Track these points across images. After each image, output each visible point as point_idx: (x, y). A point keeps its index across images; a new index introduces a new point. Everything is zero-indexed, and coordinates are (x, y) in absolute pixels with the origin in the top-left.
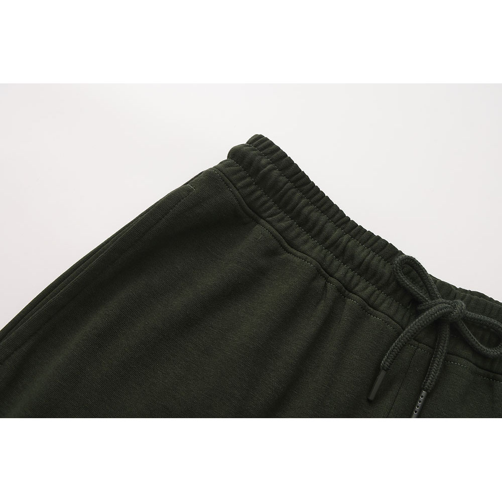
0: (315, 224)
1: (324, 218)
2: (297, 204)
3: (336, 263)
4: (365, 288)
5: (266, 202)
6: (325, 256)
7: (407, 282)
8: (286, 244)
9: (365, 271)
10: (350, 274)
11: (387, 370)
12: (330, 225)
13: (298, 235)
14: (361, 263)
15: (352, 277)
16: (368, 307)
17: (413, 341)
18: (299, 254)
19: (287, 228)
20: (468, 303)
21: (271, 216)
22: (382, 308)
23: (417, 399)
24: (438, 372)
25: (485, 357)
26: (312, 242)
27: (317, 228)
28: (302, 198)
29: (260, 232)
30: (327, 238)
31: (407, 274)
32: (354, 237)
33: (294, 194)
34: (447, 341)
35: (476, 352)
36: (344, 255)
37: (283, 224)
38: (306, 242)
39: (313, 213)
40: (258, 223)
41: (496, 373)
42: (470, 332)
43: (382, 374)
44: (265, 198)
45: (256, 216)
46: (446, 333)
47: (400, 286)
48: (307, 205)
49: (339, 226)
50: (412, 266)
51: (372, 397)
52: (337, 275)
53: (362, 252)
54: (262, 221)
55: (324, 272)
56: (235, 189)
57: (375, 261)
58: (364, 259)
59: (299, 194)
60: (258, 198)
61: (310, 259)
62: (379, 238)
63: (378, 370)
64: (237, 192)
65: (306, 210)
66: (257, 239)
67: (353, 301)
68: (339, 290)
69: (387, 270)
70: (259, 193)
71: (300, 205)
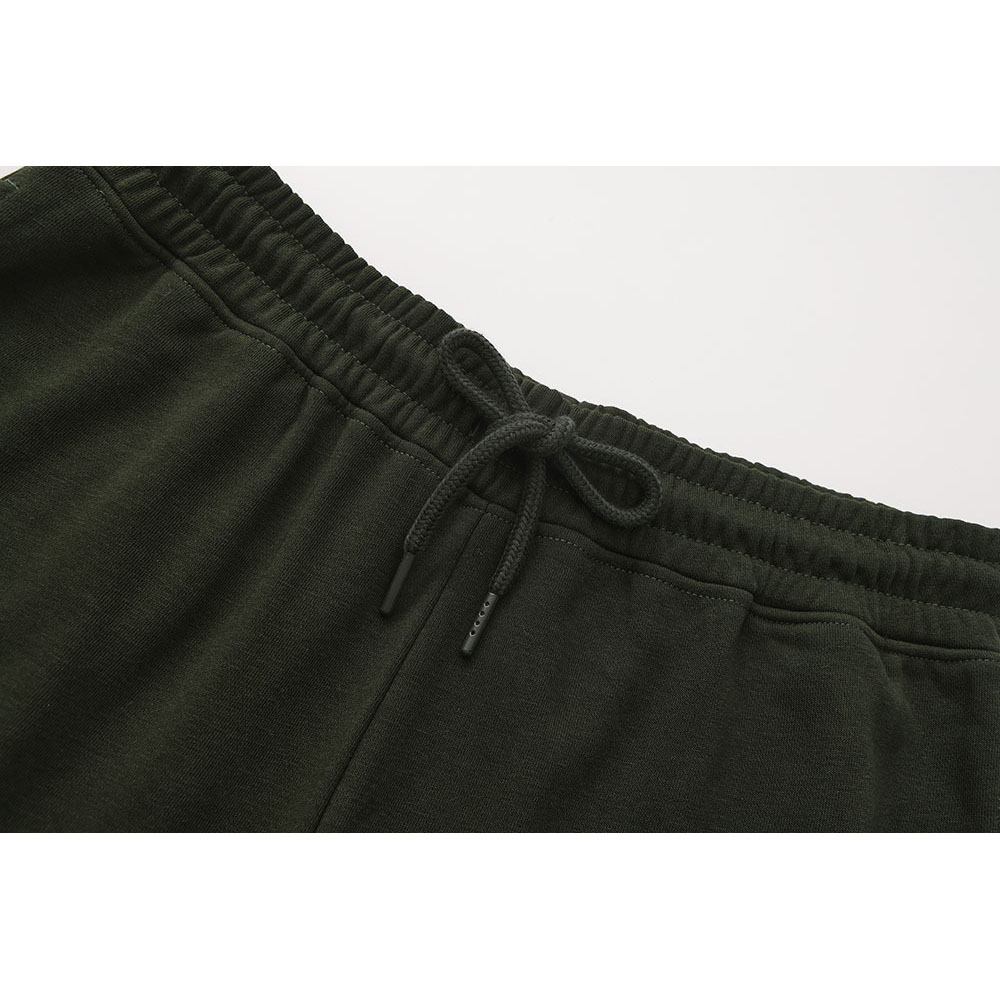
0: (287, 269)
1: (306, 258)
2: (251, 228)
3: (329, 347)
4: (383, 396)
5: (183, 225)
6: (306, 334)
7: (465, 382)
8: (226, 311)
9: (384, 361)
10: (356, 370)
11: (415, 552)
12: (318, 275)
13: (252, 292)
14: (378, 348)
15: (362, 375)
16: (389, 431)
17: (473, 498)
18: (251, 328)
19: (230, 277)
20: (579, 420)
21: (197, 252)
22: (417, 435)
23: (478, 610)
24: (521, 554)
25: (614, 526)
26: (279, 306)
27: (291, 278)
28: (261, 216)
29: (173, 283)
30: (312, 298)
31: (470, 371)
32: (370, 297)
33: (244, 206)
34: (538, 496)
35: (598, 517)
36: (345, 331)
37: (221, 270)
38: (268, 305)
39: (284, 248)
40: (170, 268)
41: (637, 558)
42: (584, 478)
43: (408, 559)
44: (182, 215)
45: (165, 252)
46: (538, 479)
47: (453, 393)
48: (273, 230)
49: (341, 276)
50: (477, 352)
51: (387, 607)
52: (330, 371)
53: (382, 327)
54: (178, 263)
55: (303, 366)
56: (111, 192)
57: (406, 344)
58: (384, 341)
59: (255, 208)
60: (168, 214)
61: (269, 337)
62: (419, 298)
63: (398, 556)
64: (115, 199)
65: (269, 241)
66: (160, 297)
67: (359, 422)
68: (331, 400)
69: (430, 361)
70: (169, 203)
71: (255, 231)
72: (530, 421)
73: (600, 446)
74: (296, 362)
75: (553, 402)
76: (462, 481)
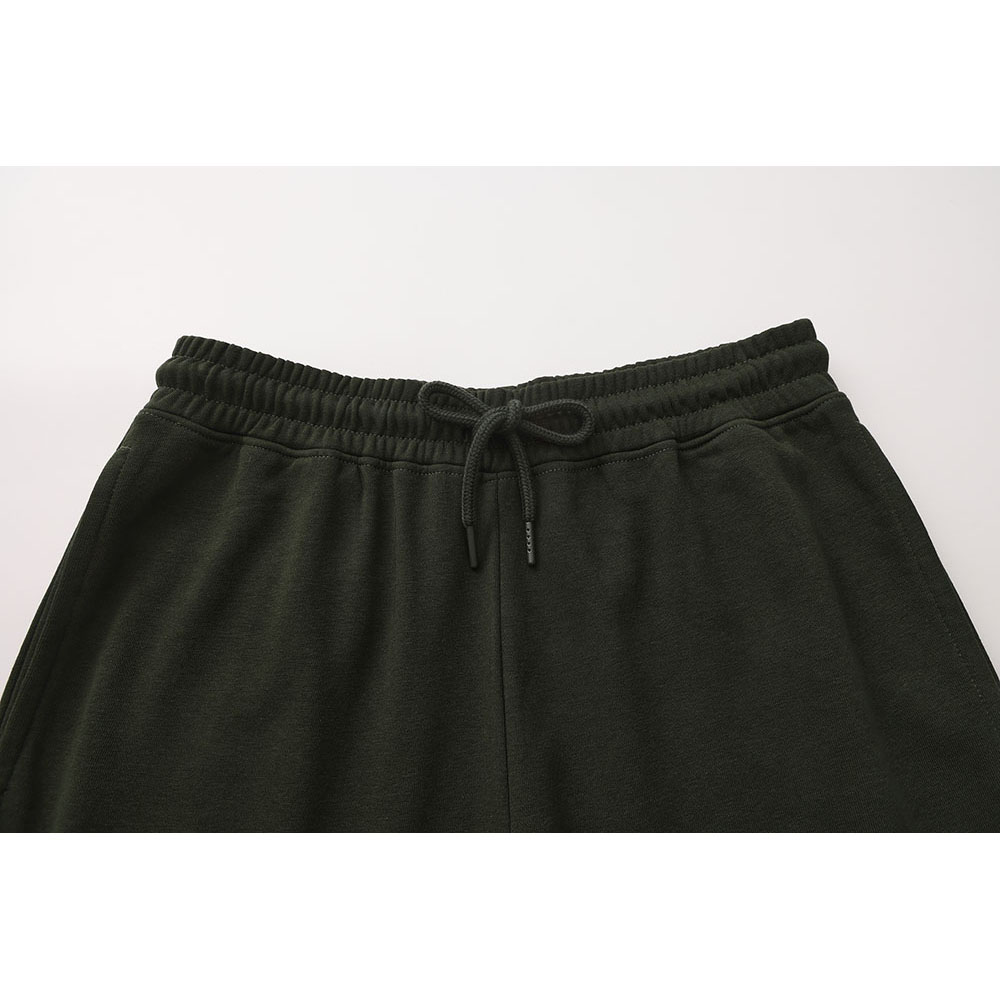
0: (308, 407)
1: (315, 394)
2: (274, 396)
3: (357, 438)
4: (404, 447)
5: (236, 414)
6: (340, 437)
7: (444, 413)
8: (289, 450)
9: (394, 428)
10: (380, 441)
11: (472, 524)
12: (327, 400)
13: (296, 431)
14: (385, 422)
15: (385, 442)
16: (419, 466)
17: (487, 476)
18: (307, 452)
19: (278, 430)
20: (521, 398)
21: (251, 426)
22: (435, 459)
23: (525, 535)
24: (531, 492)
25: (574, 446)
26: (316, 431)
27: (313, 410)
28: (275, 385)
29: (249, 452)
30: (332, 415)
31: (444, 405)
32: (364, 396)
33: (263, 384)
34: (522, 454)
35: (563, 447)
36: (361, 423)
37: (271, 428)
38: (309, 433)
39: (299, 395)
40: (242, 444)
41: (598, 456)
42: (543, 429)
43: (470, 530)
44: (231, 410)
45: (234, 436)
46: (517, 444)
47: (442, 423)
48: (287, 389)
49: (340, 393)
50: (442, 393)
51: (474, 564)
52: (366, 450)
53: (380, 409)
54: (245, 438)
55: (349, 456)
56: (184, 420)
57: (399, 410)
58: (386, 416)
59: (269, 382)
60: (224, 413)
61: (321, 451)
62: (392, 380)
63: (464, 531)
64: (188, 422)
65: (289, 396)
66: (246, 464)
67: (398, 470)
68: (376, 466)
69: (418, 413)
70: (220, 408)
71: (278, 395)
72: (494, 415)
73: (541, 406)
74: (344, 457)
75: (502, 395)
76: (474, 470)
